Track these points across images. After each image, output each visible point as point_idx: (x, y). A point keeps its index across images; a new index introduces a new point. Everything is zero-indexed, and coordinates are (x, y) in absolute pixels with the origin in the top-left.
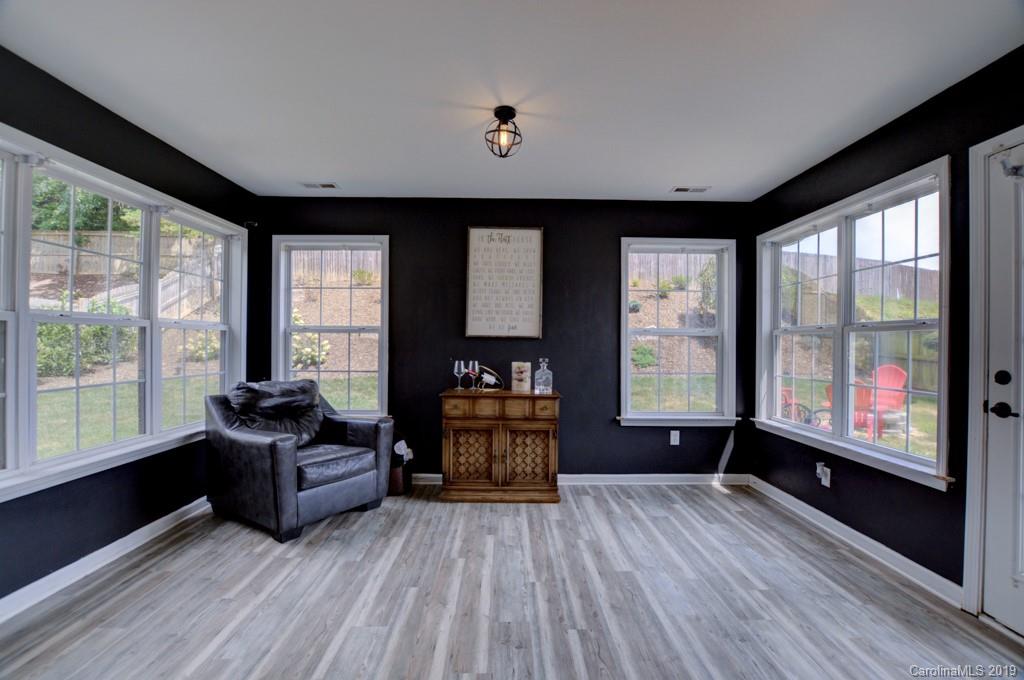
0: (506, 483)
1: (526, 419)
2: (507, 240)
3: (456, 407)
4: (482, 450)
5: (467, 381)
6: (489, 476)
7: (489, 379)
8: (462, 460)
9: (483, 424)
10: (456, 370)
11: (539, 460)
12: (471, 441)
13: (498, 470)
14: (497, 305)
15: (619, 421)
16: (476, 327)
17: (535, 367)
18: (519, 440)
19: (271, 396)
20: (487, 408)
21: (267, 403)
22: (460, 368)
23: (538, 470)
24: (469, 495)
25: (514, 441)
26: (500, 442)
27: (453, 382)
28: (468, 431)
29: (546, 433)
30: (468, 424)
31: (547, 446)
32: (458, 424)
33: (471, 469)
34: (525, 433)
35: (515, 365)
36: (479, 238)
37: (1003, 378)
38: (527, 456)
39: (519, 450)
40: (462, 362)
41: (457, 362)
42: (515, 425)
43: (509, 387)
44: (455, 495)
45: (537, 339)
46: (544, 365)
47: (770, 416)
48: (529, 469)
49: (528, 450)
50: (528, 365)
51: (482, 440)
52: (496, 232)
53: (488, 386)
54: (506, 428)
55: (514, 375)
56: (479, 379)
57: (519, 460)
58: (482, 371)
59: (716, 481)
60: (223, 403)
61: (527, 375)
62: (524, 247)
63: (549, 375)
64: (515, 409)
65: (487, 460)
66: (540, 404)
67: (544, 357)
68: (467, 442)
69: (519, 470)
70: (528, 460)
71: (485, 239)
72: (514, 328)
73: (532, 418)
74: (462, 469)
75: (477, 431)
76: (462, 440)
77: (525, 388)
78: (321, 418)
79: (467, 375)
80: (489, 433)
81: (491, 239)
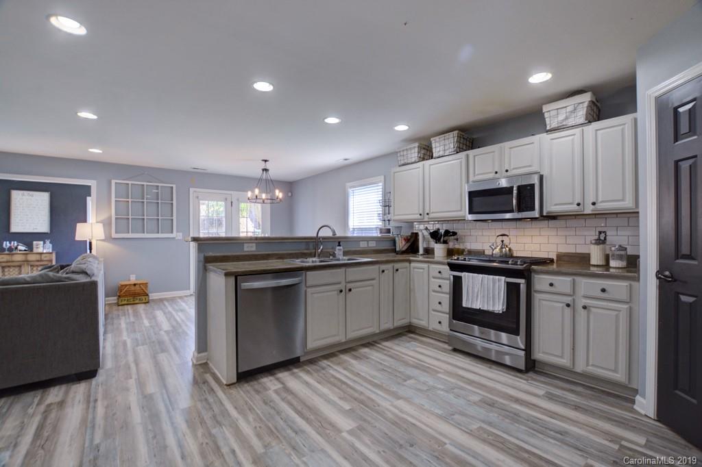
1: (38, 261)
2: (32, 196)
3: (3, 258)
5: (10, 249)
7: (21, 248)
9: (17, 264)
10: (4, 245)
12: (11, 270)
14: (27, 220)
16: (16, 227)
17: (44, 243)
20: (18, 258)
22: (6, 244)
26: (25, 270)
27: (4, 250)
28: (9, 266)
30: (9, 264)
32: (4, 264)
34: (37, 266)
35: (35, 242)
36: (17, 196)
40: (8, 243)
42: (32, 263)
43: (31, 250)
45: (47, 233)
46: (49, 242)
50: (42, 242)
51: (17, 269)
52: (26, 192)
53: (20, 251)
54: (28, 264)
55: (34, 246)
56: (16, 248)
58: (18, 245)
61: (42, 245)
62: (43, 198)
63: (50, 245)
64: (31, 257)
66: (43, 256)
67: (48, 239)
68: (9, 271)
71: (20, 195)
72: (36, 229)
73: (40, 260)
75: (14, 266)
76: (6, 270)
77: (39, 250)
79: (10, 247)
80: (20, 266)
81: (23, 195)
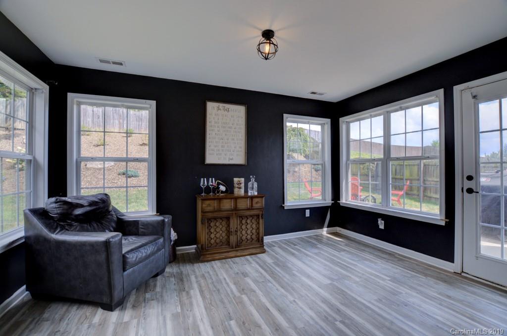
0: (238, 246)
1: (248, 209)
2: (228, 110)
3: (209, 205)
4: (224, 229)
5: (208, 190)
6: (228, 243)
7: (222, 188)
8: (212, 236)
9: (224, 214)
10: (202, 184)
11: (254, 231)
12: (218, 224)
13: (233, 239)
14: (222, 146)
15: (284, 207)
16: (211, 158)
17: (247, 181)
18: (244, 222)
19: (82, 206)
20: (227, 205)
21: (78, 211)
22: (203, 182)
23: (254, 237)
24: (217, 256)
25: (241, 222)
26: (234, 223)
27: (199, 190)
28: (215, 219)
29: (258, 216)
30: (215, 215)
31: (259, 223)
32: (210, 215)
33: (218, 241)
34: (247, 217)
35: (236, 180)
36: (212, 108)
37: (470, 178)
38: (248, 230)
39: (244, 227)
40: (205, 180)
41: (202, 179)
42: (242, 213)
43: (232, 192)
44: (209, 257)
45: (244, 165)
46: (253, 180)
47: (347, 199)
48: (249, 237)
49: (249, 226)
50: (243, 180)
51: (224, 223)
52: (221, 105)
53: (222, 192)
54: (237, 215)
55: (236, 185)
56: (217, 188)
57: (244, 232)
58: (219, 184)
59: (325, 231)
60: (41, 214)
61: (243, 185)
62: (237, 114)
63: (256, 185)
64: (243, 204)
65: (226, 235)
66: (255, 200)
67: (253, 175)
68: (215, 225)
69: (244, 238)
70: (249, 232)
71: (216, 108)
72: (232, 159)
73: (251, 208)
74: (212, 241)
75: (221, 219)
76: (212, 224)
77: (242, 192)
78: (115, 219)
79: (208, 187)
80: (228, 218)
81: (219, 109)
